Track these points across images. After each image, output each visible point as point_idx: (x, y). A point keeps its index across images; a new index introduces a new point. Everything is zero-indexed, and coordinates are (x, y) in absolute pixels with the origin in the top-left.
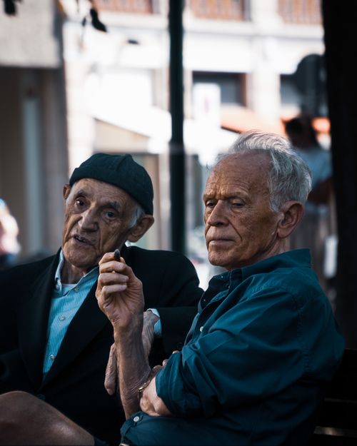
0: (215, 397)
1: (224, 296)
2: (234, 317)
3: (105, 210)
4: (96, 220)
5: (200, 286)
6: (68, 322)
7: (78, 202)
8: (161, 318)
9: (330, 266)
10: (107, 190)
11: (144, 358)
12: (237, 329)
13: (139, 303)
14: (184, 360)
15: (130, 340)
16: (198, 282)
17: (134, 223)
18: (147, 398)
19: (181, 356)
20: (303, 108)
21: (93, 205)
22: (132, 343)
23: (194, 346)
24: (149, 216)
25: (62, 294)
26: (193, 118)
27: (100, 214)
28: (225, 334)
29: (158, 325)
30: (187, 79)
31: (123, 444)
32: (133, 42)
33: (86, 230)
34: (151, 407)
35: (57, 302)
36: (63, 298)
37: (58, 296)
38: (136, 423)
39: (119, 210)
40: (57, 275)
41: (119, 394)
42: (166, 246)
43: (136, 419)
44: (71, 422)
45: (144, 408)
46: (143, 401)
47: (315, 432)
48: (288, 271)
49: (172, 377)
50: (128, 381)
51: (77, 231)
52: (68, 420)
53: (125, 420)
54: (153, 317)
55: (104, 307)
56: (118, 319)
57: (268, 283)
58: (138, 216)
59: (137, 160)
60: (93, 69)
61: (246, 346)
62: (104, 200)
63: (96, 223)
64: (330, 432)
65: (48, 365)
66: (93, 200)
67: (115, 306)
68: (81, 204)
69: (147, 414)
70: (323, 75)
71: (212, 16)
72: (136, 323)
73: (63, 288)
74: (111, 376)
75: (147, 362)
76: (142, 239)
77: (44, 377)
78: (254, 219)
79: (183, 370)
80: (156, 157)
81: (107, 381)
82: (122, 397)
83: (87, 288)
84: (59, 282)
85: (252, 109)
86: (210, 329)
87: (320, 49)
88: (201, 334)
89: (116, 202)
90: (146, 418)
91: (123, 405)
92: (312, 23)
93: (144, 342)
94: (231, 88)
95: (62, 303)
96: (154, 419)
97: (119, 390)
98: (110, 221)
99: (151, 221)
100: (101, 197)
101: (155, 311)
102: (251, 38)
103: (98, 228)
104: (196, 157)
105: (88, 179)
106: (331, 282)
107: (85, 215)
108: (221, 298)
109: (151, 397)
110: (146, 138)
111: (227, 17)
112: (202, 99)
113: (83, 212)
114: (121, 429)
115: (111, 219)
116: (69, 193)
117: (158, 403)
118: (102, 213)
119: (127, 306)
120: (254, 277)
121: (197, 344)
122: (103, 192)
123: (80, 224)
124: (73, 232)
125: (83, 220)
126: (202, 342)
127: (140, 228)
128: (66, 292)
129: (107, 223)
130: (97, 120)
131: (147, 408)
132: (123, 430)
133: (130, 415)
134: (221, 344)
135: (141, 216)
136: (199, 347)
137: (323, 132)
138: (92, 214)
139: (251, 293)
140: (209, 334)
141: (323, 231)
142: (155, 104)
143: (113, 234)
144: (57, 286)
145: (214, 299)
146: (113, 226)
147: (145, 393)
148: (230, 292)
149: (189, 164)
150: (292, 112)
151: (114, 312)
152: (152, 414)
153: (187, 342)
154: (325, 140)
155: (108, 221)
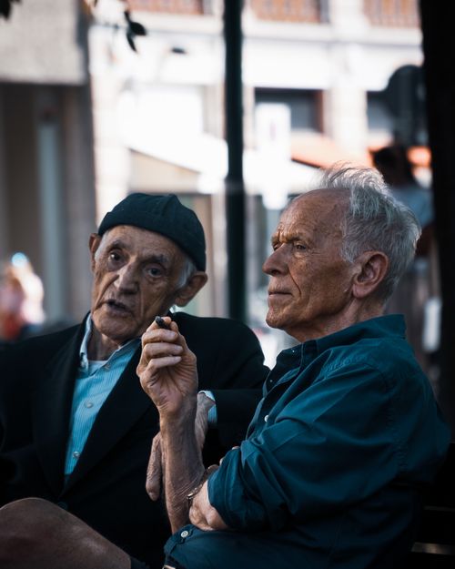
0: (284, 506)
1: (294, 375)
2: (308, 401)
3: (147, 266)
4: (136, 279)
5: (265, 364)
6: (97, 409)
7: (113, 256)
8: (217, 402)
9: (432, 336)
10: (151, 241)
11: (197, 453)
12: (312, 417)
13: (192, 382)
14: (243, 459)
15: (181, 430)
16: (262, 358)
17: (183, 282)
18: (197, 507)
19: (240, 453)
20: (396, 134)
21: (133, 259)
22: (183, 433)
23: (256, 440)
24: (201, 273)
25: (89, 374)
26: (255, 148)
27: (141, 270)
28: (295, 424)
29: (213, 412)
30: (248, 98)
31: (167, 566)
32: (178, 51)
33: (125, 292)
34: (203, 519)
35: (82, 383)
36: (90, 378)
37: (84, 375)
38: (185, 539)
39: (167, 266)
40: (83, 349)
41: (164, 500)
42: (221, 312)
43: (184, 534)
44: (102, 537)
45: (194, 521)
46: (193, 512)
47: (413, 550)
48: (376, 343)
49: (229, 480)
50: (176, 483)
51: (113, 295)
52: (97, 534)
53: (171, 534)
54: (207, 401)
55: (149, 386)
56: (166, 401)
57: (350, 357)
58: (189, 273)
59: (185, 203)
60: (128, 85)
61: (322, 440)
62: (146, 253)
63: (137, 283)
64: (432, 549)
65: (71, 464)
66: (133, 253)
67: (162, 385)
68: (117, 258)
69: (198, 528)
70: (421, 92)
71: (279, 17)
72: (188, 407)
73: (90, 366)
74: (154, 476)
75: (201, 459)
76: (191, 304)
77: (66, 480)
78: (317, 267)
79: (243, 472)
80: (208, 197)
81: (150, 483)
82: (168, 504)
83: (121, 365)
84: (85, 358)
85: (331, 136)
86: (277, 418)
87: (417, 58)
88: (266, 425)
89: (162, 256)
90: (196, 533)
91: (170, 514)
92: (407, 25)
93: (196, 432)
94: (304, 109)
95: (89, 386)
96: (206, 534)
97: (164, 495)
98: (155, 279)
99: (203, 280)
100: (143, 248)
101: (208, 394)
102: (330, 45)
103: (139, 289)
104: (259, 198)
105: (126, 227)
106: (433, 357)
107: (123, 272)
108: (291, 377)
109: (203, 507)
110: (195, 173)
111: (298, 19)
112: (266, 123)
113: (119, 268)
114: (166, 547)
115: (157, 277)
116: (98, 244)
117: (211, 514)
118: (144, 270)
119: (177, 386)
120: (333, 350)
121: (260, 437)
122: (145, 243)
123: (117, 284)
124: (108, 297)
125: (121, 279)
126: (266, 435)
127: (189, 288)
128: (93, 372)
129: (150, 283)
130: (133, 152)
131: (198, 520)
132: (168, 547)
133: (177, 527)
134: (291, 437)
135: (192, 273)
136: (263, 442)
137: (422, 166)
138: (131, 271)
139: (328, 371)
140: (275, 425)
141: (422, 292)
142: (207, 130)
143: (158, 297)
144: (83, 364)
145: (282, 380)
146: (157, 286)
147: (195, 501)
148: (302, 370)
149: (251, 207)
150: (382, 139)
151: (161, 393)
152: (204, 527)
153: (249, 436)
154: (424, 176)
155: (151, 280)
